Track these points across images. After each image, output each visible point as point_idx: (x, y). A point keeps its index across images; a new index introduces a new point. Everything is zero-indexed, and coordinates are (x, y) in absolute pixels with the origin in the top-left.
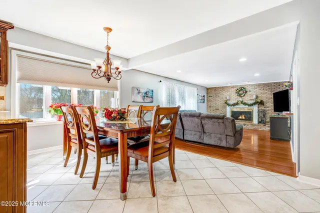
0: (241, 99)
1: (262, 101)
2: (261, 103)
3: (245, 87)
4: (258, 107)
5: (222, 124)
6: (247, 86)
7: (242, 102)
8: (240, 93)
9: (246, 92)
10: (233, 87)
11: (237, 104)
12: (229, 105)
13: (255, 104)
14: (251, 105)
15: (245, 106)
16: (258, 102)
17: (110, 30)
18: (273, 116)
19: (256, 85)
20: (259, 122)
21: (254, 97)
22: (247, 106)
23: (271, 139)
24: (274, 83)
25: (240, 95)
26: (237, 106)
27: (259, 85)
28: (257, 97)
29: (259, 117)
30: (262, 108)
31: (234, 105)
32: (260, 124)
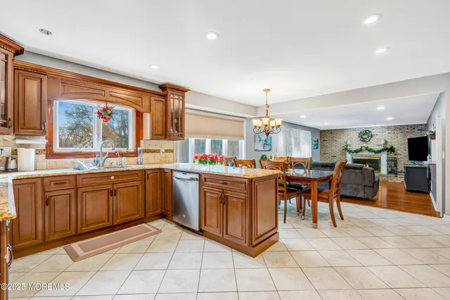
0: (365, 145)
1: (392, 147)
2: (392, 150)
3: (370, 130)
4: (388, 155)
5: (360, 175)
6: (373, 128)
7: (367, 149)
8: (364, 137)
9: (372, 136)
10: (355, 130)
11: (361, 150)
12: (350, 151)
13: (383, 150)
14: (379, 152)
15: (371, 154)
16: (387, 149)
17: (269, 90)
18: (409, 166)
19: (384, 127)
20: (389, 173)
21: (383, 142)
22: (373, 153)
23: (407, 191)
24: (408, 126)
25: (364, 140)
26: (360, 153)
27: (389, 128)
28: (386, 142)
29: (389, 166)
30: (392, 155)
31: (356, 151)
32: (390, 175)
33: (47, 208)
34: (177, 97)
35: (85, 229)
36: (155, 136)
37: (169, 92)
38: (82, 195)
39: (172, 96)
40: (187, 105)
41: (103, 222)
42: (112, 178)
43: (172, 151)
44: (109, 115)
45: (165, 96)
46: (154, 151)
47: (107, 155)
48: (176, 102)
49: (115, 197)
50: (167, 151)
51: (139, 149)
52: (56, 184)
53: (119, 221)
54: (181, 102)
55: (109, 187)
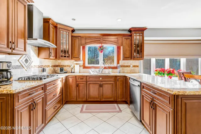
33: (77, 88)
34: (139, 34)
35: (90, 100)
36: (125, 58)
37: (133, 32)
38: (89, 85)
39: (135, 34)
40: (145, 38)
41: (97, 98)
42: (101, 79)
43: (138, 66)
44: (102, 49)
45: (131, 36)
46: (127, 66)
47: (103, 68)
48: (138, 37)
49: (102, 88)
50: (134, 66)
51: (118, 65)
52: (81, 79)
53: (103, 100)
54: (141, 37)
55: (99, 83)
